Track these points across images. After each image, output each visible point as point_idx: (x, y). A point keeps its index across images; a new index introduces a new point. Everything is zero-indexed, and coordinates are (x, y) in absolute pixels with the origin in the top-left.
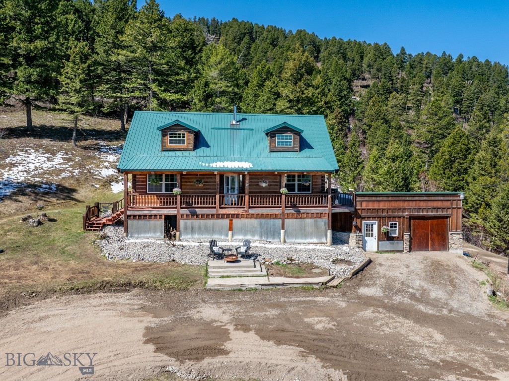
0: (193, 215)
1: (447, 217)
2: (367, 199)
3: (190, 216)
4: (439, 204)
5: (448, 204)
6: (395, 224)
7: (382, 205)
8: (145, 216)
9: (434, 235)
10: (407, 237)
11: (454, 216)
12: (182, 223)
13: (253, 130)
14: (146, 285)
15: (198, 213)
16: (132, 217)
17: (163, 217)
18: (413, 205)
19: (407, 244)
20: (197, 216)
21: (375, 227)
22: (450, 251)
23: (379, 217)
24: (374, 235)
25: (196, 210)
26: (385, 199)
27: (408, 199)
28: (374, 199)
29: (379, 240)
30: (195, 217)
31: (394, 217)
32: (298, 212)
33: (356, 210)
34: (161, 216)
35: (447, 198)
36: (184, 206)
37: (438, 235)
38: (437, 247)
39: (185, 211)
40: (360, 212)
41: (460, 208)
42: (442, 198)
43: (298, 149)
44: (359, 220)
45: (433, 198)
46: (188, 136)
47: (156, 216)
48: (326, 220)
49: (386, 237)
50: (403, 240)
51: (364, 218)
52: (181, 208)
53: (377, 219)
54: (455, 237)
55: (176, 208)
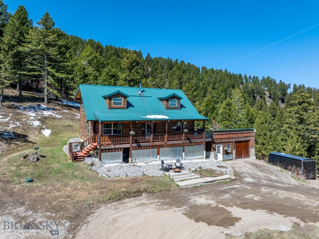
0: (139, 147)
1: (249, 141)
2: (218, 133)
3: (138, 147)
4: (246, 135)
5: (249, 135)
6: (229, 146)
7: (224, 136)
8: (112, 149)
9: (244, 150)
10: (234, 152)
11: (252, 140)
12: (133, 152)
13: (151, 97)
14: (148, 190)
15: (142, 145)
16: (104, 151)
17: (122, 149)
18: (236, 136)
19: (234, 156)
20: (141, 147)
21: (221, 148)
22: (251, 157)
23: (223, 143)
24: (221, 152)
25: (141, 144)
26: (225, 133)
27: (234, 133)
28: (220, 133)
29: (223, 155)
30: (140, 148)
31: (229, 142)
32: (191, 142)
33: (213, 139)
34: (121, 148)
35: (249, 132)
36: (134, 142)
37: (246, 150)
38: (245, 156)
39: (135, 145)
40: (215, 140)
41: (254, 136)
42: (247, 132)
43: (180, 108)
44: (215, 145)
45: (243, 132)
46: (124, 100)
47: (118, 149)
48: (203, 146)
49: (226, 153)
50: (232, 154)
51: (216, 144)
52: (133, 143)
53: (222, 144)
54: (252, 151)
55: (129, 143)
